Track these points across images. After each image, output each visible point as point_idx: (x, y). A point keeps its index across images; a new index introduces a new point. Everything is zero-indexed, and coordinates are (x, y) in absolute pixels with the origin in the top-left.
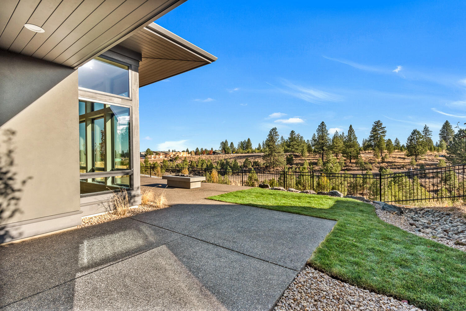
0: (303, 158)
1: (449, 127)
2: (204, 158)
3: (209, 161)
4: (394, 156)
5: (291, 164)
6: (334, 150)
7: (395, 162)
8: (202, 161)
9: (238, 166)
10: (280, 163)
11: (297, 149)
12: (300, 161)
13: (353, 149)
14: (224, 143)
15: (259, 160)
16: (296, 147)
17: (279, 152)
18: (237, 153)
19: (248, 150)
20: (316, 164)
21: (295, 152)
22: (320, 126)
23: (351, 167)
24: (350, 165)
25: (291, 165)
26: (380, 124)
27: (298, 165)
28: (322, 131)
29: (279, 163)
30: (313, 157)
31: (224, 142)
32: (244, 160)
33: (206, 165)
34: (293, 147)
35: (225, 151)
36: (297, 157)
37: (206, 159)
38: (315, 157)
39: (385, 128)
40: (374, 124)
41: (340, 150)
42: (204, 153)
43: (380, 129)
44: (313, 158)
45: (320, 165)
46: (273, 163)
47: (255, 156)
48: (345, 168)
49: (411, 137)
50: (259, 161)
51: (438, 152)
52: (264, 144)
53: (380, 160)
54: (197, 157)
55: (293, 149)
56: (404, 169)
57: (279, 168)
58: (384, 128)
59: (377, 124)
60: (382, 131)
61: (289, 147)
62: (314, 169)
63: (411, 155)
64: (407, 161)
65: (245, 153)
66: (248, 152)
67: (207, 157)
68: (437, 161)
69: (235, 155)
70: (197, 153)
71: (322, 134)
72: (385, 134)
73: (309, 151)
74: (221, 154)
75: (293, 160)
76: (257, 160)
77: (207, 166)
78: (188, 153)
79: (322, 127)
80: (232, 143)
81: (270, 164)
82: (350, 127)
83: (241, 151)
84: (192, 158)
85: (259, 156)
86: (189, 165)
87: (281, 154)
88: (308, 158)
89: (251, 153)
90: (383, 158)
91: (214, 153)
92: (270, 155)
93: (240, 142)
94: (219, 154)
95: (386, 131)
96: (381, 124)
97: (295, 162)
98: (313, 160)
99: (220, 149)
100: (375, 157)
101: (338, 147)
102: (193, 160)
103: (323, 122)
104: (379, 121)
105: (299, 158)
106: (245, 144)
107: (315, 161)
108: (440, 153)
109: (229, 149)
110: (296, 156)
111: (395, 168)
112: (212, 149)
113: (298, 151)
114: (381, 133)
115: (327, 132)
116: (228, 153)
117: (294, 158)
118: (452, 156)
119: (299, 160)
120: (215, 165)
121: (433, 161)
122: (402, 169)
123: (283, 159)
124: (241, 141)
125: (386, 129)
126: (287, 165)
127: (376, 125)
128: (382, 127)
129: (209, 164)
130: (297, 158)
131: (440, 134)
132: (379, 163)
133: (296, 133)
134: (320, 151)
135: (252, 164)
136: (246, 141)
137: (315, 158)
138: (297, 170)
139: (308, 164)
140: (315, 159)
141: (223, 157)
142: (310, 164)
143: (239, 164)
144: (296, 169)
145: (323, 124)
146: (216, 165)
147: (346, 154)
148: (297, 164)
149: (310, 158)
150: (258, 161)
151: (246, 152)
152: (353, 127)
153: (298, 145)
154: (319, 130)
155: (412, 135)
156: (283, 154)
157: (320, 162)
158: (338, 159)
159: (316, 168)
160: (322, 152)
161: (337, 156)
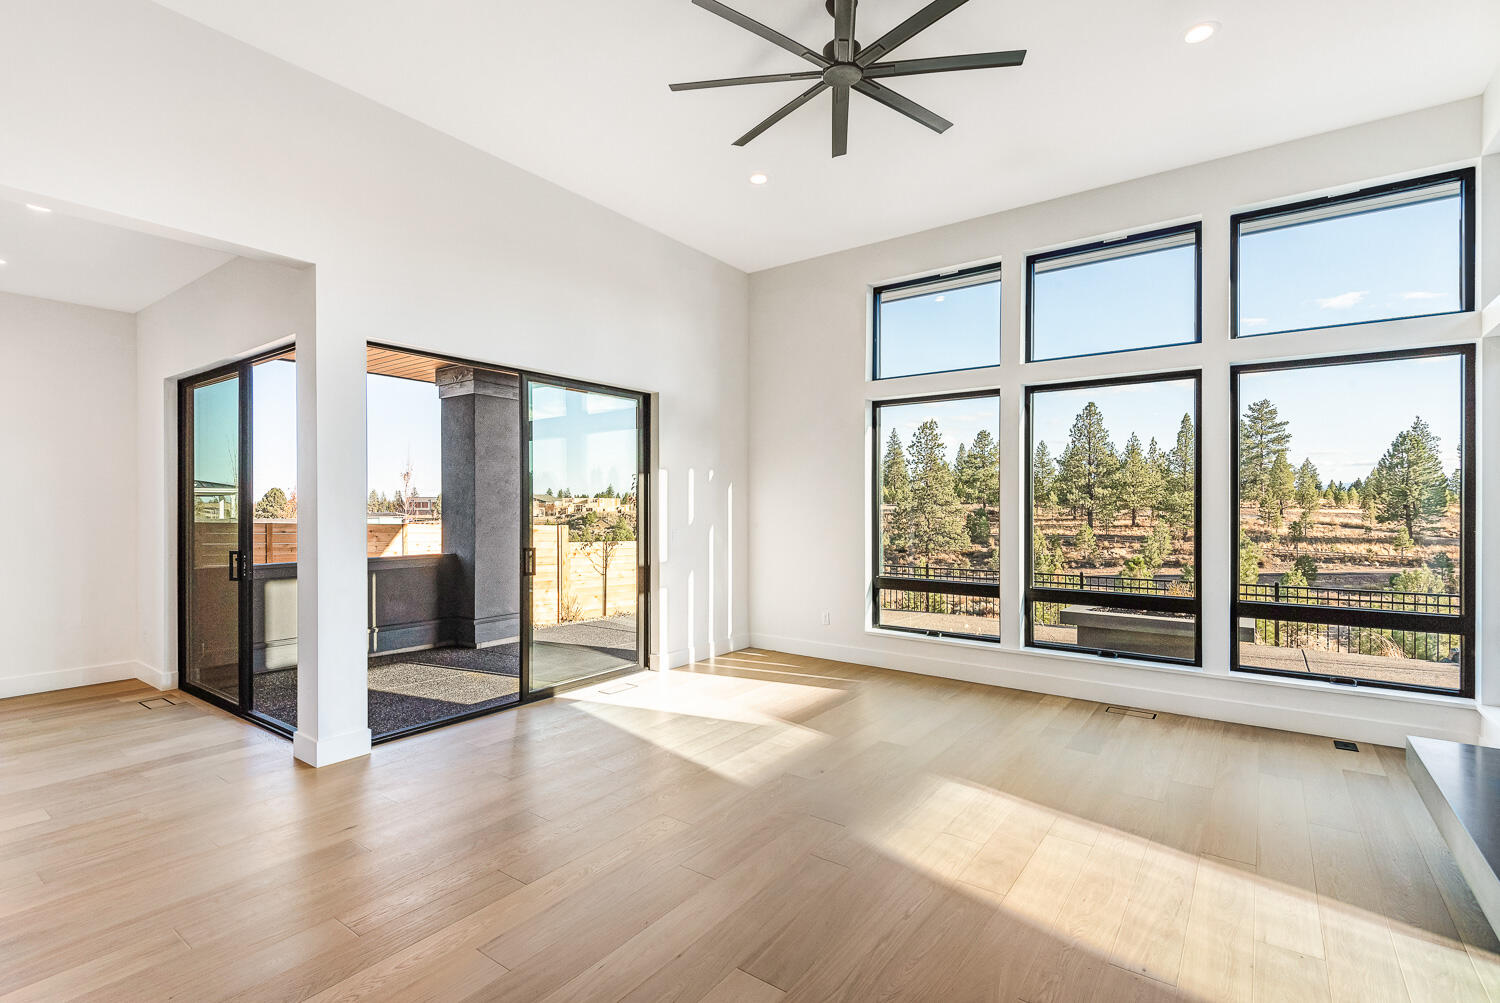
4: (1327, 520)
5: (985, 543)
6: (1125, 497)
7: (1336, 541)
10: (951, 538)
16: (993, 484)
17: (946, 503)
20: (1070, 542)
21: (991, 503)
22: (1081, 417)
25: (985, 547)
26: (1271, 412)
28: (1089, 433)
29: (948, 539)
38: (1058, 521)
39: (1285, 427)
40: (1250, 413)
41: (1144, 498)
43: (1270, 428)
44: (1051, 524)
45: (1086, 546)
46: (925, 538)
48: (1173, 558)
49: (1392, 456)
53: (1284, 530)
55: (984, 491)
57: (946, 557)
58: (1281, 424)
59: (1260, 412)
60: (1277, 434)
62: (1065, 560)
63: (1393, 517)
71: (1089, 443)
72: (1287, 445)
73: (1040, 497)
75: (988, 529)
79: (1088, 422)
82: (1184, 421)
87: (953, 508)
88: (1040, 522)
90: (1296, 526)
92: (916, 511)
95: (1287, 436)
96: (1274, 412)
100: (1262, 522)
101: (1140, 486)
103: (1091, 405)
104: (1265, 403)
114: (1274, 441)
115: (1103, 438)
117: (990, 523)
123: (958, 525)
125: (1288, 430)
126: (970, 544)
127: (1256, 414)
128: (1277, 421)
132: (1283, 540)
134: (1084, 498)
137: (1061, 523)
140: (1061, 527)
145: (1091, 410)
149: (1044, 523)
154: (1077, 432)
155: (1394, 450)
156: (960, 506)
157: (1087, 536)
158: (1138, 526)
159: (1074, 555)
160: (1089, 503)
161: (1134, 518)
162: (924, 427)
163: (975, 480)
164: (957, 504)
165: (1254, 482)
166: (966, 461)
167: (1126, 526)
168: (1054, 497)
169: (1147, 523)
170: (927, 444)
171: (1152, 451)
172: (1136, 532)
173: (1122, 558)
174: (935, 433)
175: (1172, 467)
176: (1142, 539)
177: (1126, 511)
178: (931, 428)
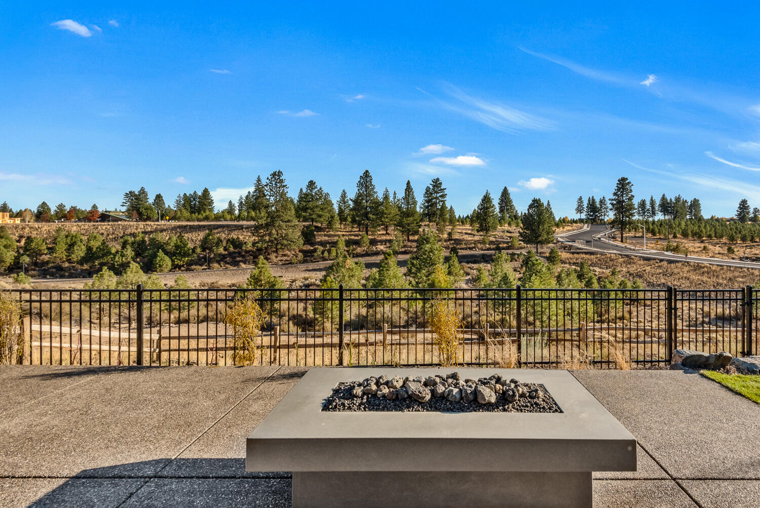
0: (332, 233)
1: (508, 195)
2: (74, 228)
3: (95, 237)
4: (460, 231)
5: (312, 244)
6: (383, 220)
7: (463, 240)
8: (67, 237)
9: (189, 250)
10: (291, 241)
11: (320, 216)
12: (326, 238)
13: (411, 219)
14: (135, 195)
15: (240, 236)
16: (317, 211)
17: (289, 221)
18: (174, 218)
19: (205, 212)
20: (357, 243)
21: (316, 222)
22: (363, 178)
23: (411, 247)
24: (409, 244)
25: (312, 247)
27: (326, 247)
28: (366, 186)
29: (289, 242)
30: (349, 232)
31: (137, 193)
32: (201, 235)
33: (84, 248)
34: (314, 211)
35: (140, 214)
36: (321, 231)
37: (83, 232)
38: (351, 232)
39: (445, 190)
40: (432, 183)
41: (391, 220)
42: (72, 217)
43: (440, 190)
44: (348, 234)
45: (365, 245)
46: (276, 242)
47: (228, 226)
48: (403, 250)
49: (482, 205)
50: (241, 238)
51: (501, 226)
52: (241, 202)
53: (446, 236)
54: (45, 227)
55: (312, 215)
56: (476, 250)
57: (289, 253)
58: (443, 189)
59: (436, 182)
60: (441, 194)
61: (306, 212)
62: (355, 252)
63: (481, 231)
64: (477, 238)
65: (199, 220)
66: (207, 218)
67: (86, 227)
68: (507, 239)
69: (174, 223)
70: (42, 215)
71: (366, 191)
72: (446, 198)
73: (343, 219)
74: (125, 220)
75: (314, 236)
76: (235, 237)
77: (89, 249)
78: (11, 217)
79: (366, 180)
80: (159, 197)
81: (270, 244)
82: (407, 184)
83: (186, 214)
84: (27, 230)
85: (241, 228)
86: (19, 248)
87: (293, 224)
88: (342, 232)
89: (212, 221)
90: (450, 234)
91: (105, 217)
92: (269, 225)
93: (182, 195)
94: (121, 220)
95: (446, 195)
96: (441, 184)
97: (318, 239)
98: (351, 235)
99: (124, 209)
100: (437, 232)
101: (389, 214)
102: (33, 236)
103: (367, 171)
104: (438, 179)
105: (324, 232)
106: (194, 199)
107: (353, 237)
108: (503, 228)
109: (152, 210)
110: (319, 229)
111: (466, 249)
112: (95, 207)
113: (322, 219)
114: (441, 196)
115: (373, 189)
116: (149, 219)
117: (315, 233)
118: (526, 233)
119: (325, 235)
120: (115, 247)
121: (503, 238)
122: (474, 249)
123: (296, 234)
124: (185, 194)
125: (446, 192)
126: (304, 245)
127: (435, 184)
128: (442, 188)
129: (95, 244)
130: (320, 233)
131: (499, 204)
132: (446, 241)
133: (318, 185)
134: (364, 220)
135: (224, 244)
136: (200, 193)
137: (353, 233)
138: (326, 254)
139: (344, 243)
140: (353, 235)
141: (138, 227)
142: (348, 243)
143: (190, 245)
144: (323, 252)
145: (367, 174)
146: (119, 248)
147: (403, 227)
148: (322, 244)
149: (344, 233)
150: (238, 238)
151: (200, 216)
152: (411, 184)
153: (322, 209)
154: (360, 184)
155: (482, 202)
156: (297, 223)
157: (365, 239)
158: (388, 234)
159: (359, 250)
160: (366, 222)
161: (387, 230)
162: (274, 174)
163: (307, 208)
164: (296, 222)
165: (434, 214)
166: (304, 197)
167: (383, 234)
168: (349, 219)
169: (392, 233)
170: (277, 185)
171: (395, 197)
172: (388, 238)
173: (381, 250)
174: (281, 178)
175: (403, 205)
176: (390, 241)
177: (383, 227)
178: (279, 176)
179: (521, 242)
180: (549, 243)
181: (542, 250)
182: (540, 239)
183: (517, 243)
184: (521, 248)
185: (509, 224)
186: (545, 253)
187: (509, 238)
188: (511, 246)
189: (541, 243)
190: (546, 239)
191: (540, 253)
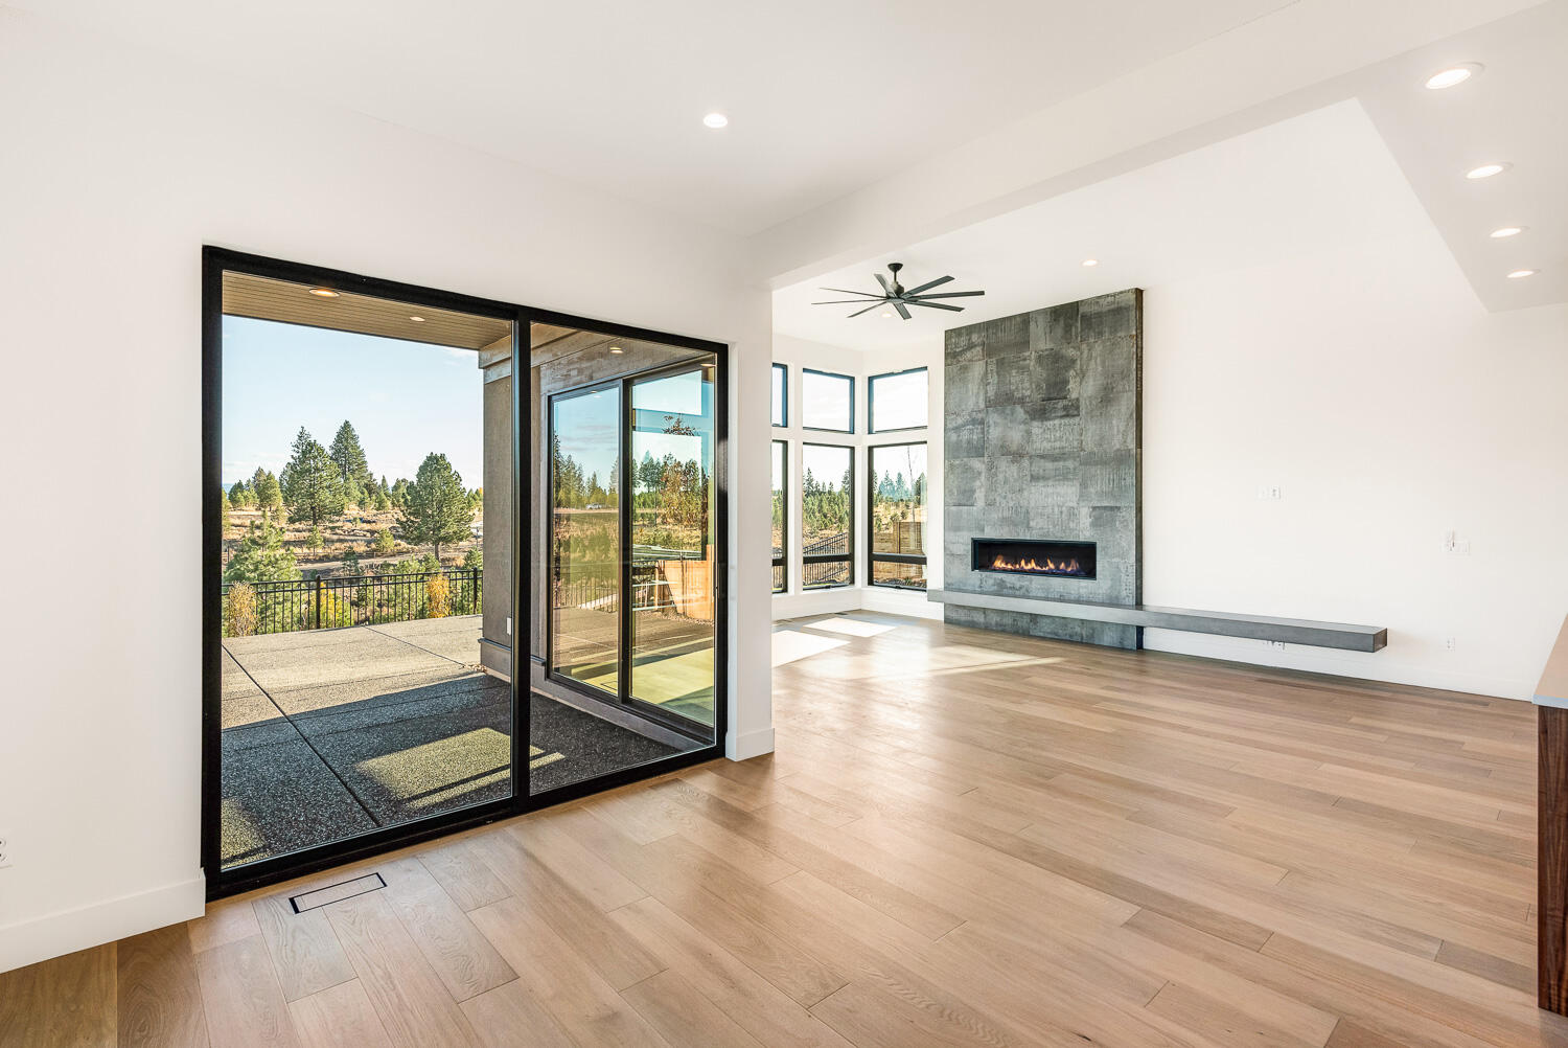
179: (399, 541)
180: (461, 540)
181: (447, 555)
182: (442, 533)
183: (390, 543)
184: (400, 553)
185: (361, 503)
186: (453, 559)
187: (368, 535)
188: (374, 550)
189: (446, 540)
190: (455, 533)
191: (443, 560)
